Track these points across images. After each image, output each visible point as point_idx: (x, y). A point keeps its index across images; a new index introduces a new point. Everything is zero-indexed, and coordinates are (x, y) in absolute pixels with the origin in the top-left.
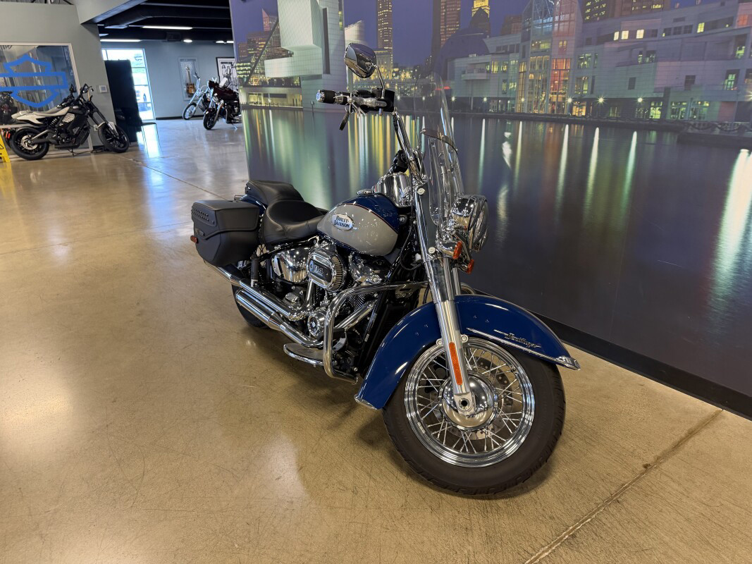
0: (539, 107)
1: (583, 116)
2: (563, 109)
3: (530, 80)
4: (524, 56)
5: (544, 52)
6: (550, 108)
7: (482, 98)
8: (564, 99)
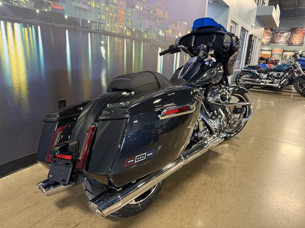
0: (115, 30)
1: (129, 36)
2: (124, 32)
3: (111, 16)
4: (107, 3)
5: (115, 4)
6: (119, 31)
7: (87, 20)
8: (123, 27)
